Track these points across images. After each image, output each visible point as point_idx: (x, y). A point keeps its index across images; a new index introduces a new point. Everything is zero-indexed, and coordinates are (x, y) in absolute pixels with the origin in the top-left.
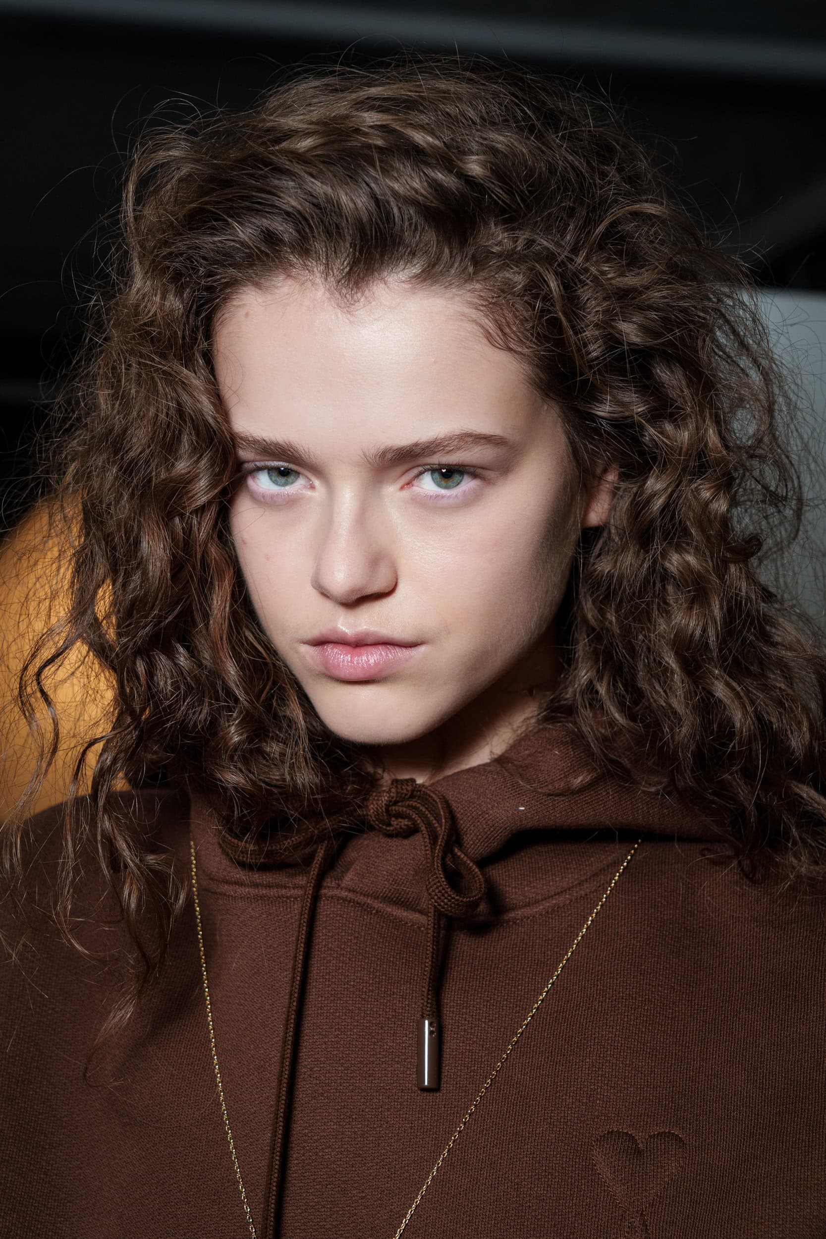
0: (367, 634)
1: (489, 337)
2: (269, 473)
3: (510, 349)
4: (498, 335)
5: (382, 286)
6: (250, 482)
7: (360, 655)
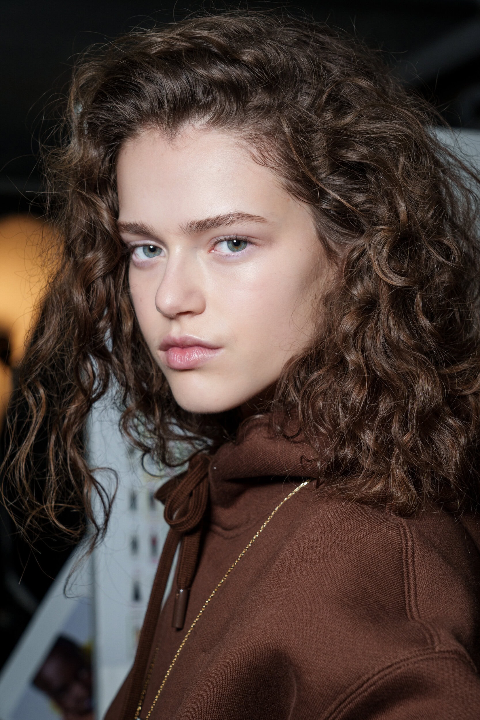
0: (187, 338)
1: (253, 157)
2: (143, 249)
3: (267, 166)
4: (260, 157)
5: (190, 127)
7: (185, 353)
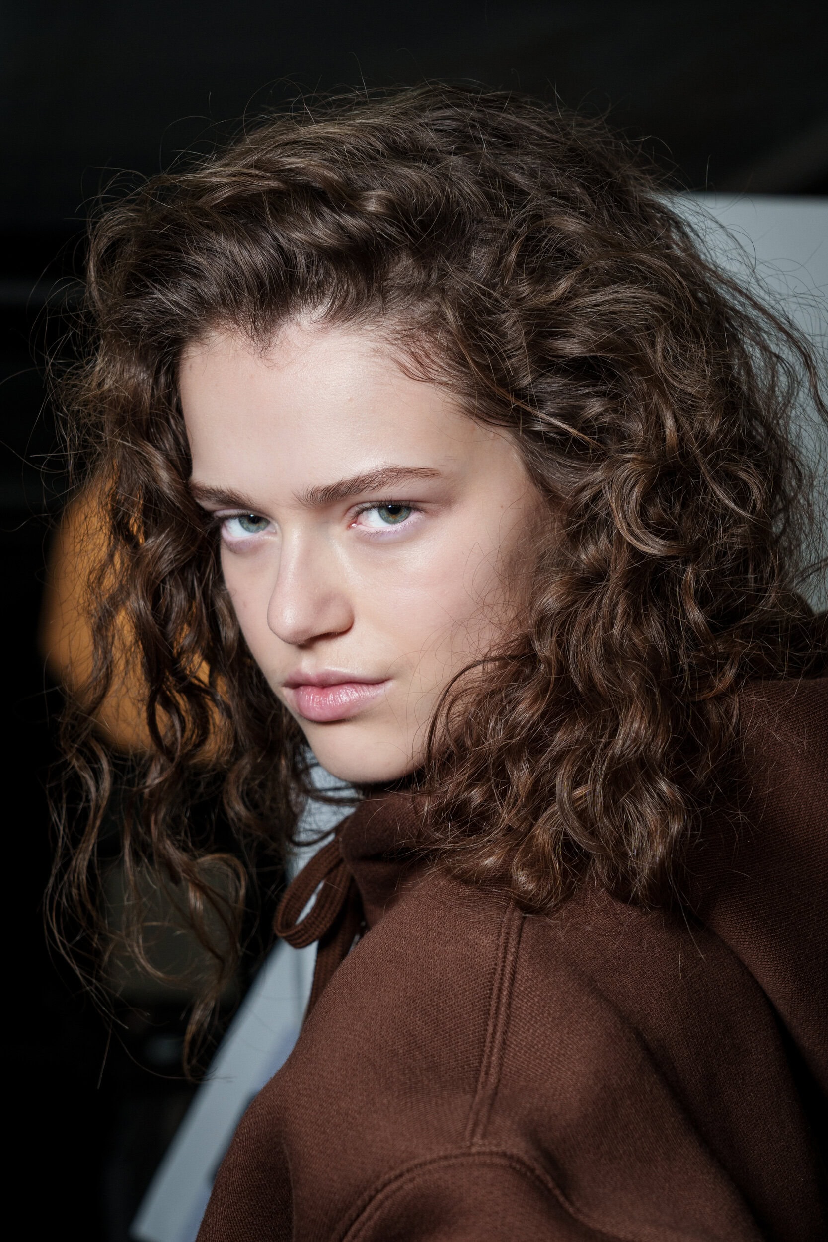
0: (328, 674)
2: (240, 521)
5: (294, 327)
6: (225, 533)
7: (327, 695)
